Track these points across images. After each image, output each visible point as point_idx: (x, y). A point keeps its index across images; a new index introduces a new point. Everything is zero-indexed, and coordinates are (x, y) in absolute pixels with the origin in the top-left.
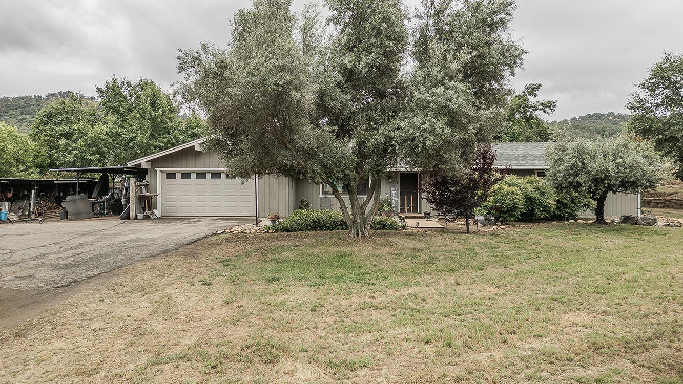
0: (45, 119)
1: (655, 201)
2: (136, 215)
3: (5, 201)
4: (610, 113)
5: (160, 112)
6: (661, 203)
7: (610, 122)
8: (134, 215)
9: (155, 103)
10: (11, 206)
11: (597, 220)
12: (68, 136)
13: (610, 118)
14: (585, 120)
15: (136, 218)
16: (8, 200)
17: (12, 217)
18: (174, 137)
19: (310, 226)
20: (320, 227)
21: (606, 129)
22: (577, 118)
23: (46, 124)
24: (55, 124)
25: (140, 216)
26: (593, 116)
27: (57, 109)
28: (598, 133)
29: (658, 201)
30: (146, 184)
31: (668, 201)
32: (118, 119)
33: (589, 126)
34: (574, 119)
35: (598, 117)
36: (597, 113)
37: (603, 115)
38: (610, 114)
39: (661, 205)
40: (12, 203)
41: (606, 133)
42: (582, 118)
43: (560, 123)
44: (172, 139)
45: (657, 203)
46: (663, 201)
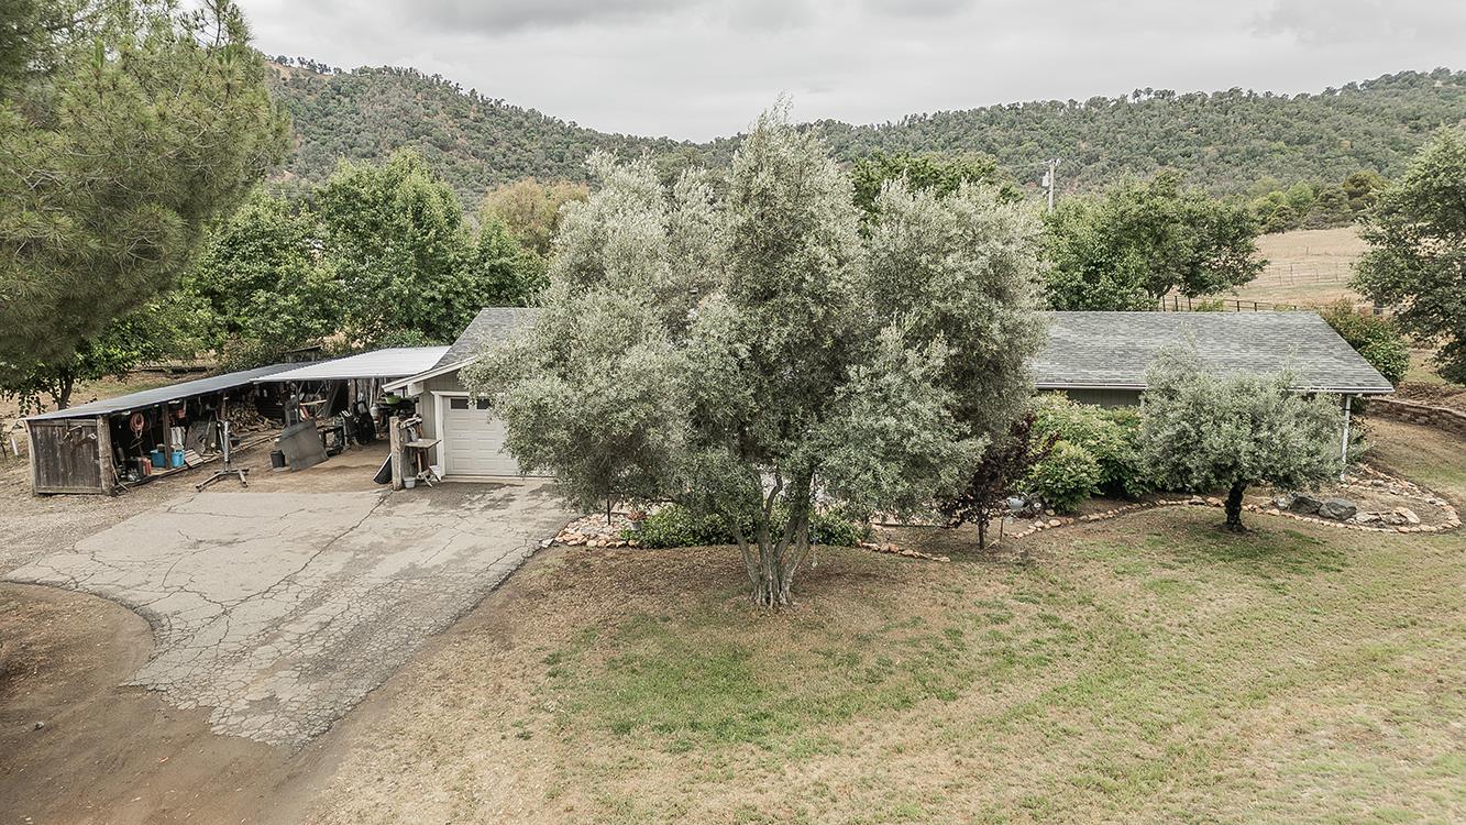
0: (225, 249)
1: (1413, 410)
2: (403, 482)
3: (175, 426)
4: (1439, 71)
5: (433, 232)
6: (1423, 415)
7: (1437, 92)
8: (400, 482)
9: (421, 212)
10: (186, 433)
11: (1228, 523)
12: (267, 282)
13: (1438, 84)
14: (1377, 88)
15: (403, 486)
16: (180, 423)
17: (191, 458)
18: (460, 279)
19: (700, 534)
20: (717, 535)
21: (1422, 113)
22: (1359, 84)
23: (229, 258)
24: (243, 258)
25: (410, 482)
26: (1397, 78)
27: (246, 230)
28: (1403, 122)
29: (1417, 410)
30: (417, 423)
31: (1435, 412)
32: (355, 243)
33: (1382, 104)
34: (1352, 86)
35: (1410, 80)
36: (1407, 73)
37: (1422, 75)
38: (1440, 73)
39: (1423, 419)
40: (187, 429)
41: (1422, 122)
42: (1370, 85)
43: (1315, 98)
44: (455, 285)
45: (1414, 413)
46: (1426, 412)
